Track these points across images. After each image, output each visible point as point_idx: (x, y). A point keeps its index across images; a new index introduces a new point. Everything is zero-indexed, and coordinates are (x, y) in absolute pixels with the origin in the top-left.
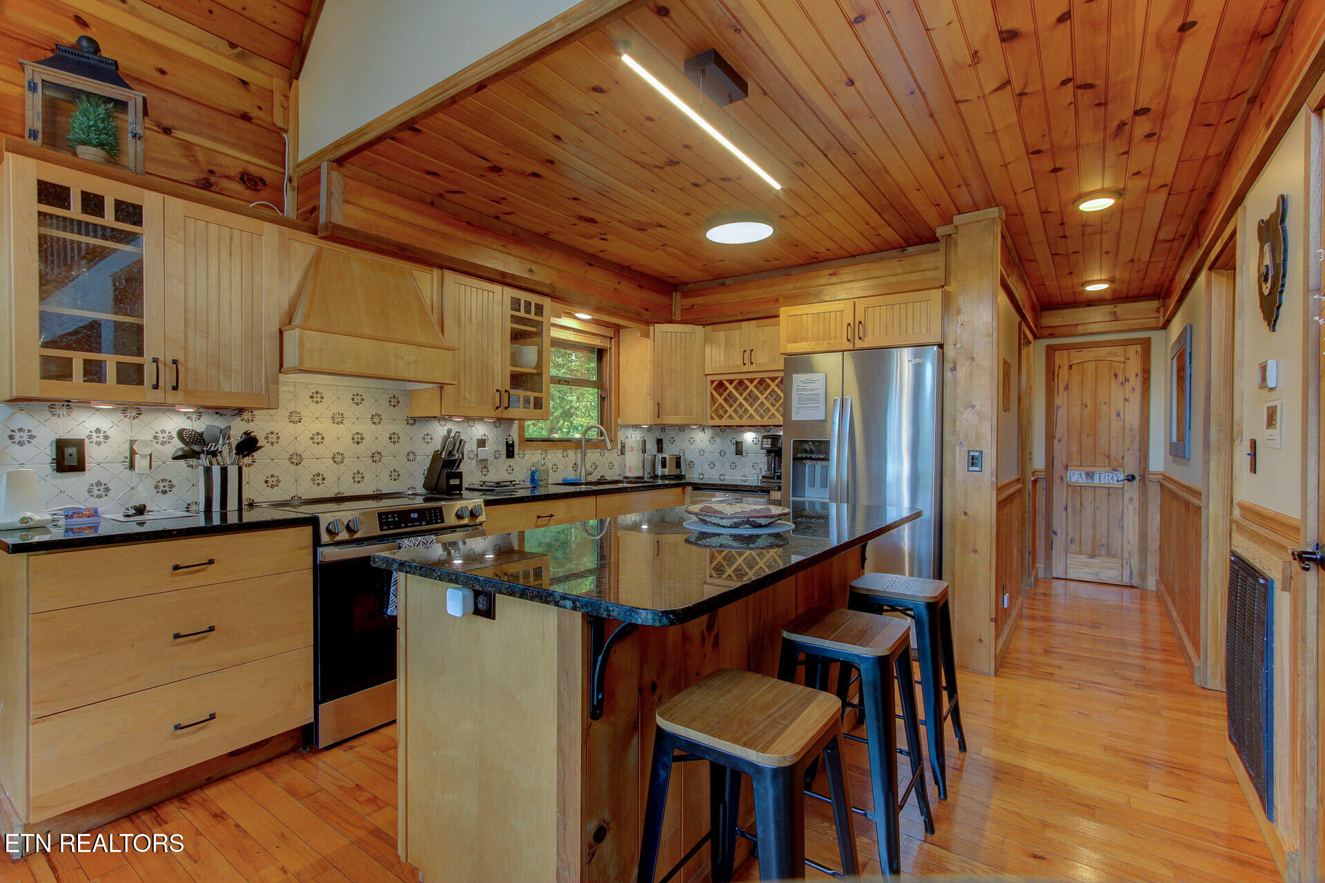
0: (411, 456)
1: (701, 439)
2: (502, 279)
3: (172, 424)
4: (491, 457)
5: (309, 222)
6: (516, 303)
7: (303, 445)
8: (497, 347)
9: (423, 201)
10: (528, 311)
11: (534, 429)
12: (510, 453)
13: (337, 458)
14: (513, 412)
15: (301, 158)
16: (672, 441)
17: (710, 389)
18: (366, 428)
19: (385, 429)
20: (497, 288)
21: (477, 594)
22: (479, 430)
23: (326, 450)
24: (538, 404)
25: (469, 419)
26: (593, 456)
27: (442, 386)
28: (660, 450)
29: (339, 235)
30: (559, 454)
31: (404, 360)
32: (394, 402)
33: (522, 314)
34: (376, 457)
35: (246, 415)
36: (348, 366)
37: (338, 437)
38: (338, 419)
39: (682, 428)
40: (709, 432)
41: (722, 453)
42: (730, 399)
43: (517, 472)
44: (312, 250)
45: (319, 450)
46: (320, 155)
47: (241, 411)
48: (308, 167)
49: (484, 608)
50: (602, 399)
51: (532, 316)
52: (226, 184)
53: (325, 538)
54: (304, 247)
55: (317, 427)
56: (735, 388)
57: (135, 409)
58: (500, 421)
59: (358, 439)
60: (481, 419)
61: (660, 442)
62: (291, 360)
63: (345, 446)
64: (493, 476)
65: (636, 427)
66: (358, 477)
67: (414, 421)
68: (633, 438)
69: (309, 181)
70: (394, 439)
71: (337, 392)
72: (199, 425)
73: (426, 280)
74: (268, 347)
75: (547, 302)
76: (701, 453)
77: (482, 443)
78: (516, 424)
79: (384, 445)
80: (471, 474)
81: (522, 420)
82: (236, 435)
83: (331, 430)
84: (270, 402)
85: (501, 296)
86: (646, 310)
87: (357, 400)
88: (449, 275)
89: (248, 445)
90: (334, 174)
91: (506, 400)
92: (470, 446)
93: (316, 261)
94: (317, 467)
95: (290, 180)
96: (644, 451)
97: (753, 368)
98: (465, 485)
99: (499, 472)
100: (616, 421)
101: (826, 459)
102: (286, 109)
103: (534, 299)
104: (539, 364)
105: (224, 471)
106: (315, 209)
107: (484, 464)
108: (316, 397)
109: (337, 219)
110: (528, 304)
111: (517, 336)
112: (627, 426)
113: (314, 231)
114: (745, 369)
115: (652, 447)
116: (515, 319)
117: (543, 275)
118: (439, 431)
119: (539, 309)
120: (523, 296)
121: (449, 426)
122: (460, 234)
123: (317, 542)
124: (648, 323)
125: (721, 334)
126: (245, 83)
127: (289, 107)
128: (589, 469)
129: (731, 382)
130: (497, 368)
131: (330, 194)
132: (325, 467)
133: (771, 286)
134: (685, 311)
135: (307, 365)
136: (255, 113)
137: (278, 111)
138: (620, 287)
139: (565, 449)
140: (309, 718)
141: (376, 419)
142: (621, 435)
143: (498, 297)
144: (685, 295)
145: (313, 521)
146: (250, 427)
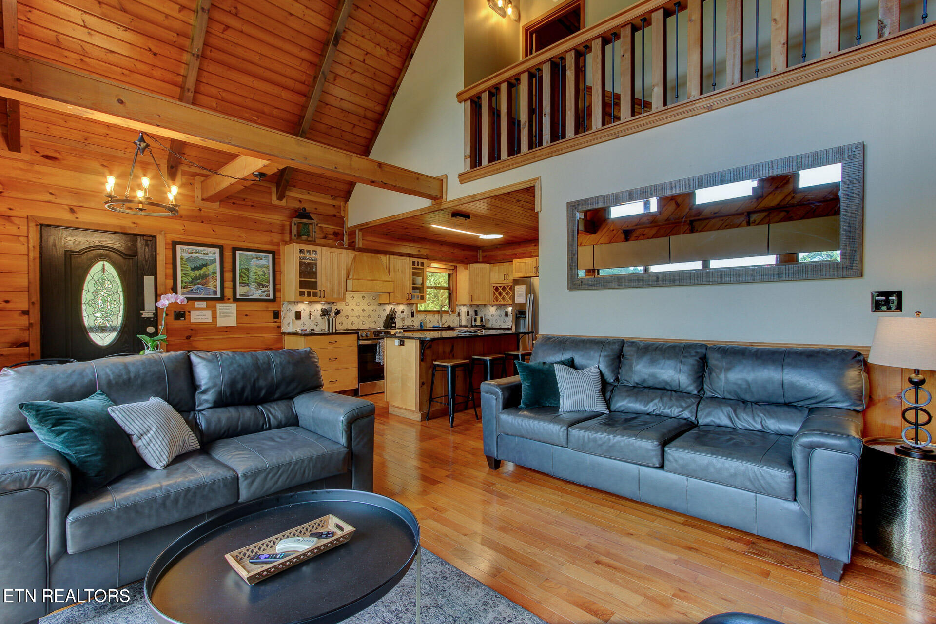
0: (379, 316)
1: (492, 310)
2: (409, 255)
3: (319, 307)
4: (406, 317)
5: (352, 246)
6: (414, 263)
7: (349, 313)
8: (407, 279)
9: (384, 235)
10: (418, 265)
11: (421, 307)
12: (413, 316)
13: (358, 317)
14: (412, 301)
15: (349, 225)
16: (481, 311)
17: (493, 290)
18: (366, 307)
19: (371, 308)
20: (408, 258)
21: (401, 341)
22: (402, 307)
23: (355, 314)
24: (422, 298)
25: (398, 304)
26: (445, 317)
27: (389, 294)
28: (476, 315)
29: (361, 250)
30: (431, 316)
31: (378, 286)
32: (374, 298)
33: (416, 266)
34: (369, 317)
35: (335, 304)
36: (364, 289)
37: (358, 310)
38: (358, 304)
39: (485, 305)
40: (495, 307)
41: (500, 316)
42: (500, 294)
43: (415, 322)
44: (354, 255)
45: (353, 314)
46: (356, 226)
47: (333, 303)
48: (352, 229)
49: (402, 343)
50: (450, 294)
51: (420, 267)
52: (330, 236)
53: (360, 338)
54: (352, 254)
55: (352, 307)
56: (502, 289)
57: (311, 303)
58: (408, 304)
59: (364, 311)
60: (402, 303)
61: (476, 312)
62: (350, 288)
63: (360, 313)
64: (406, 324)
65: (465, 305)
66: (364, 323)
67: (380, 304)
68: (463, 310)
69: (352, 233)
70: (374, 311)
71: (358, 296)
72: (326, 307)
73: (384, 259)
74: (343, 284)
75: (425, 261)
76: (493, 316)
77: (402, 312)
78: (415, 305)
79: (371, 313)
80: (399, 323)
81: (417, 304)
82: (334, 310)
83: (356, 308)
84: (343, 299)
85: (409, 260)
86: (466, 259)
87: (364, 298)
88: (392, 257)
89: (338, 312)
90: (360, 233)
91: (411, 297)
92: (399, 313)
93: (355, 258)
94: (353, 319)
95: (346, 232)
96: (468, 315)
97: (508, 282)
98: (397, 327)
99: (409, 322)
100: (455, 303)
101: (525, 317)
102: (344, 211)
103: (420, 260)
104: (422, 284)
105: (332, 319)
106: (354, 242)
107: (403, 319)
108: (352, 297)
109: (361, 246)
110: (418, 262)
111: (414, 274)
112: (461, 305)
113: (354, 249)
114: (505, 282)
115: (472, 313)
116: (413, 268)
117: (424, 252)
118: (388, 308)
119: (422, 264)
120: (416, 260)
121: (392, 306)
122: (395, 243)
123: (358, 339)
124: (467, 264)
125: (497, 267)
126: (334, 206)
127: (346, 210)
128: (444, 322)
129: (500, 287)
130: (408, 285)
131: (359, 239)
132: (354, 319)
133: (514, 249)
134: (483, 257)
135: (354, 290)
136: (337, 214)
137: (342, 212)
138: (455, 251)
139: (434, 314)
140: (356, 387)
141: (369, 304)
142: (458, 310)
143: (408, 261)
144: (483, 251)
145: (357, 333)
146: (336, 307)
